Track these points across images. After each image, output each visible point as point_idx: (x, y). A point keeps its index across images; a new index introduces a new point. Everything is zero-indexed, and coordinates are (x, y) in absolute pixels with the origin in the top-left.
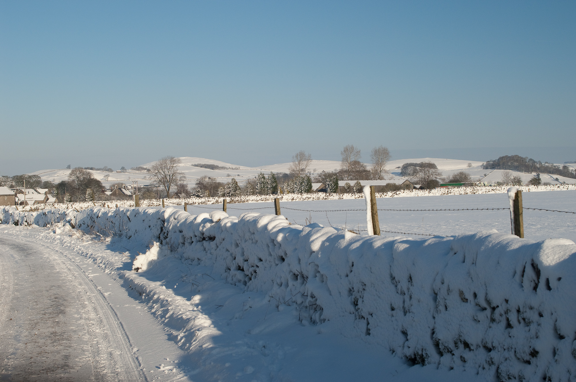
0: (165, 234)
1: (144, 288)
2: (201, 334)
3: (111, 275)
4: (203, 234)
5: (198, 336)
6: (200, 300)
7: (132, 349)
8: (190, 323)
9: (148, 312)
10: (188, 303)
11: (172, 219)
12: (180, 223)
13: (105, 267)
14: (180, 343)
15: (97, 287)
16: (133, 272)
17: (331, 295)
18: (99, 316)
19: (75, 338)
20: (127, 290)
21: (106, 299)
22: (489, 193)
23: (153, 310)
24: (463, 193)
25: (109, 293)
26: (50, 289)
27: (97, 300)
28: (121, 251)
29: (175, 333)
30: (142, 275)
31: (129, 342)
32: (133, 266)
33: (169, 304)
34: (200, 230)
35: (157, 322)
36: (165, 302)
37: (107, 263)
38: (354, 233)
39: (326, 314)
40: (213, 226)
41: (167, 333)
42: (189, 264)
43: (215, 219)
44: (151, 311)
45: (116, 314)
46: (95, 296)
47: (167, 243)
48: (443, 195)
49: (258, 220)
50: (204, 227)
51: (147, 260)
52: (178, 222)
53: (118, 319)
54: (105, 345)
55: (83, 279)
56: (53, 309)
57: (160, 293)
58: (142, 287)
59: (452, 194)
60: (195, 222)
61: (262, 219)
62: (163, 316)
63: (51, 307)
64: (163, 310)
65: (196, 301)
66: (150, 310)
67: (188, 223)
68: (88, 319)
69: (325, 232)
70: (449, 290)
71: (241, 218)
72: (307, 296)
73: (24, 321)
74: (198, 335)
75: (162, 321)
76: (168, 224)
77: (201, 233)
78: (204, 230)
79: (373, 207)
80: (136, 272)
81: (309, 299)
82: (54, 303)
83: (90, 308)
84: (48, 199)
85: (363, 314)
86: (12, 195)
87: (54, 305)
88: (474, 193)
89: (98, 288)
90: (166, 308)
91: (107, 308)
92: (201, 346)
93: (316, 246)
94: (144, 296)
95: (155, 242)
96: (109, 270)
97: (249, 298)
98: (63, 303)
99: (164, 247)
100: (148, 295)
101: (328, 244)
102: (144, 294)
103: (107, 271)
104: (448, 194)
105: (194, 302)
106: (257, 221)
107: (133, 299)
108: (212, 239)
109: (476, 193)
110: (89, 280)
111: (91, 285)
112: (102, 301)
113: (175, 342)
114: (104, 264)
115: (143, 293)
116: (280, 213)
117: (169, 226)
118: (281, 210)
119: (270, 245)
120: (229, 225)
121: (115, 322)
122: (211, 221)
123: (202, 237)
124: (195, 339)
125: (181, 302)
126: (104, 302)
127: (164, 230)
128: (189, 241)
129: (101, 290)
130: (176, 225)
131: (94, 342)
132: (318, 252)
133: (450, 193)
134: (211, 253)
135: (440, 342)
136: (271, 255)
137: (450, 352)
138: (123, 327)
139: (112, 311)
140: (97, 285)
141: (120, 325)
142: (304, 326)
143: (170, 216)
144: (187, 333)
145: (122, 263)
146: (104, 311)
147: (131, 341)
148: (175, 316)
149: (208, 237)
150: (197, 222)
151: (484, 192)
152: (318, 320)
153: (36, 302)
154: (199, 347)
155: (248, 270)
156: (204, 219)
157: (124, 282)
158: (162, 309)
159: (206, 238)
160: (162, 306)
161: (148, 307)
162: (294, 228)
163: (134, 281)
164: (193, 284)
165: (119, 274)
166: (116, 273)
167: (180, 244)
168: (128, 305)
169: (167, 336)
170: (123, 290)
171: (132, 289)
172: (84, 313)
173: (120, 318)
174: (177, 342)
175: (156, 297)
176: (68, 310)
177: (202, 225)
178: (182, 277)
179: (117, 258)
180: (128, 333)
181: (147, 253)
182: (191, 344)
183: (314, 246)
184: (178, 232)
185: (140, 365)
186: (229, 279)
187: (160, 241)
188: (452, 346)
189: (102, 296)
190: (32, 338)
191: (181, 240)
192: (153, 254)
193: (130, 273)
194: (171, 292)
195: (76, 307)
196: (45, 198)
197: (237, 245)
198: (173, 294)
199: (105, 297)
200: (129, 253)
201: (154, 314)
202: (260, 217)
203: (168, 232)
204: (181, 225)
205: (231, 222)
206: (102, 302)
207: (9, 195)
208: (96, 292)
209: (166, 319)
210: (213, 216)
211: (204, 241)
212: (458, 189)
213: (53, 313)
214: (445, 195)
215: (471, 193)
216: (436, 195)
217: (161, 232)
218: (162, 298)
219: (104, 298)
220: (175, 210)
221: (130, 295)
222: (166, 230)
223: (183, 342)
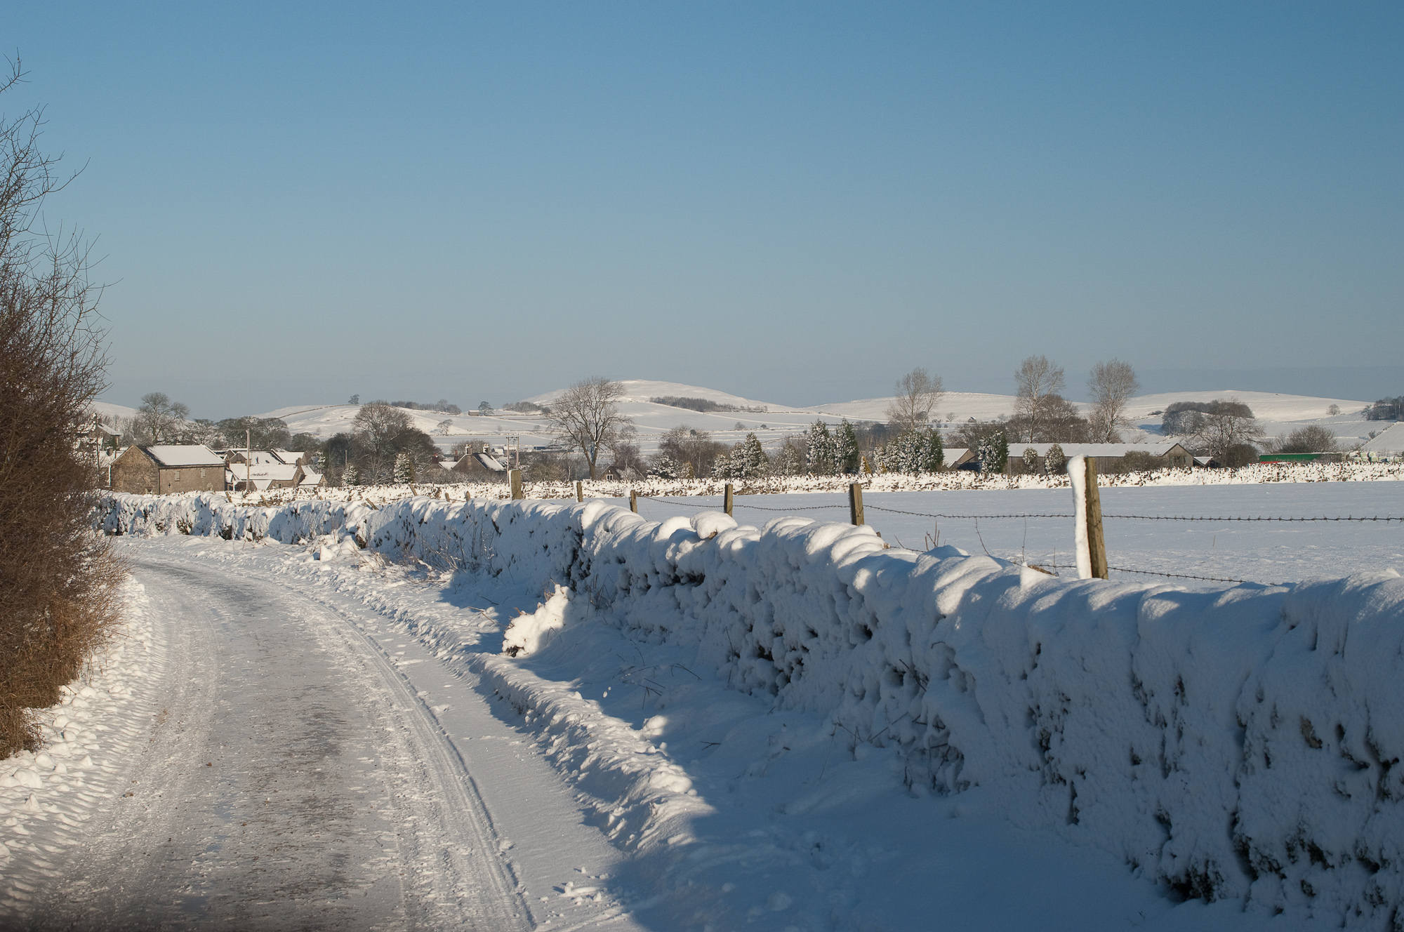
0: (584, 567)
1: (530, 697)
2: (664, 811)
3: (452, 664)
4: (675, 568)
5: (658, 815)
6: (665, 728)
7: (498, 843)
8: (639, 783)
9: (539, 754)
10: (636, 735)
11: (600, 530)
12: (618, 540)
13: (438, 644)
14: (613, 832)
15: (417, 692)
16: (504, 656)
17: (984, 723)
18: (419, 761)
19: (360, 813)
20: (487, 701)
21: (437, 721)
22: (1381, 479)
23: (551, 751)
24: (1315, 477)
25: (445, 707)
26: (304, 694)
27: (416, 723)
28: (476, 604)
29: (601, 807)
30: (525, 664)
31: (491, 825)
32: (505, 642)
33: (588, 736)
34: (667, 558)
35: (559, 779)
36: (579, 731)
37: (441, 633)
38: (1043, 571)
39: (970, 769)
40: (698, 548)
41: (582, 807)
42: (640, 641)
43: (704, 533)
44: (545, 752)
45: (461, 759)
46: (412, 712)
47: (587, 589)
48: (1265, 481)
49: (809, 536)
50: (677, 550)
51: (539, 627)
52: (615, 539)
53: (466, 770)
54: (434, 833)
55: (384, 671)
56: (310, 742)
57: (567, 709)
58: (525, 693)
59: (1288, 481)
60: (656, 540)
61: (819, 533)
62: (574, 765)
63: (306, 739)
64: (575, 750)
65: (654, 729)
66: (544, 749)
67: (638, 540)
68: (394, 768)
69: (973, 568)
70: (1275, 718)
71: (768, 530)
72: (925, 724)
73: (240, 771)
74: (656, 813)
75: (571, 778)
76: (589, 543)
77: (670, 565)
78: (676, 558)
79: (1091, 508)
80: (511, 658)
81: (931, 730)
82: (312, 728)
83: (398, 742)
84: (303, 477)
85: (1063, 773)
86: (219, 467)
87: (312, 732)
88: (1344, 480)
89: (420, 694)
90: (583, 747)
91: (440, 743)
92: (665, 841)
93: (949, 603)
94: (530, 716)
95: (557, 586)
96: (445, 652)
97: (785, 725)
98: (334, 728)
99: (578, 598)
100: (538, 713)
101: (978, 597)
102: (529, 712)
103: (442, 653)
104: (1278, 480)
105: (648, 733)
106: (806, 539)
107: (502, 722)
108: (696, 579)
109: (1348, 480)
110: (397, 674)
111: (402, 688)
112: (427, 725)
113: (601, 830)
114: (435, 636)
115: (528, 708)
116: (863, 519)
117: (592, 546)
118: (867, 513)
119: (838, 597)
120: (737, 546)
121: (457, 777)
122: (695, 537)
123: (672, 576)
124: (649, 822)
125: (618, 733)
126: (434, 727)
127: (581, 557)
128: (641, 584)
129: (426, 698)
130: (610, 545)
131: (407, 825)
132: (953, 617)
133: (1284, 477)
134: (692, 615)
135: (1251, 844)
136: (838, 622)
137: (1276, 869)
138: (476, 791)
139: (452, 749)
140: (416, 687)
141: (469, 784)
142: (916, 797)
143: (596, 524)
144: (631, 807)
145: (478, 635)
146: (431, 750)
147: (495, 825)
148: (602, 766)
149: (688, 575)
150: (660, 539)
151: (1370, 477)
152: (950, 784)
153: (269, 724)
154: (660, 842)
155: (783, 659)
156: (678, 531)
157: (482, 681)
158: (572, 748)
159: (682, 577)
160: (573, 740)
161: (539, 743)
162: (895, 557)
163: (505, 678)
164: (647, 688)
165: (470, 662)
166: (462, 658)
167: (620, 592)
168: (489, 737)
169: (584, 814)
170: (480, 700)
171: (502, 698)
172: (383, 753)
173: (469, 769)
174: (605, 830)
175: (557, 718)
176: (345, 744)
177: (673, 546)
178: (622, 672)
179: (465, 622)
180: (488, 805)
181: (540, 612)
182: (639, 835)
183: (944, 603)
184: (613, 561)
185: (516, 883)
186: (737, 679)
187: (571, 582)
188: (1279, 855)
189: (429, 714)
190: (259, 811)
191: (621, 583)
192: (553, 614)
193: (497, 659)
194: (595, 708)
195: (366, 738)
196: (297, 473)
197: (757, 597)
198: (600, 713)
199: (434, 717)
200: (496, 611)
201: (552, 759)
202: (814, 529)
203: (589, 561)
204: (621, 544)
205: (744, 540)
206: (429, 729)
207: (211, 466)
208: (414, 702)
209: (580, 772)
210: (700, 523)
211: (677, 586)
212: (1303, 469)
213: (311, 751)
214: (1271, 482)
215: (1336, 479)
216: (1248, 483)
217: (573, 562)
218: (573, 722)
219: (432, 719)
220: (608, 508)
221: (495, 712)
222: (584, 556)
223: (622, 829)
